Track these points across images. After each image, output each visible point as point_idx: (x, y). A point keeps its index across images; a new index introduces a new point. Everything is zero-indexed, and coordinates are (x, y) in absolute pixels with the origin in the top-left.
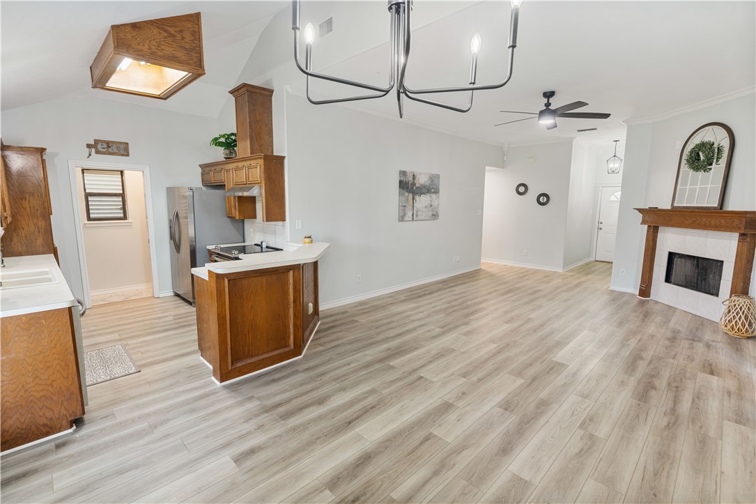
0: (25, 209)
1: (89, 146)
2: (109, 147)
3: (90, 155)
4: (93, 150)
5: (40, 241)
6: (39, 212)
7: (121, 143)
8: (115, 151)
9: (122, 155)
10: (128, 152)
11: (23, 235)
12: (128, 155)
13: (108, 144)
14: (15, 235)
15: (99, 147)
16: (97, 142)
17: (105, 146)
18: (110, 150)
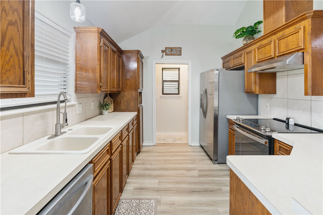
0: (128, 85)
1: (163, 51)
2: (172, 51)
3: (163, 56)
4: (164, 53)
5: (132, 104)
6: (133, 87)
7: (178, 48)
8: (175, 53)
9: (178, 55)
10: (181, 53)
11: (126, 100)
12: (181, 55)
13: (172, 49)
14: (122, 99)
15: (167, 51)
16: (166, 48)
17: (170, 50)
18: (172, 52)
